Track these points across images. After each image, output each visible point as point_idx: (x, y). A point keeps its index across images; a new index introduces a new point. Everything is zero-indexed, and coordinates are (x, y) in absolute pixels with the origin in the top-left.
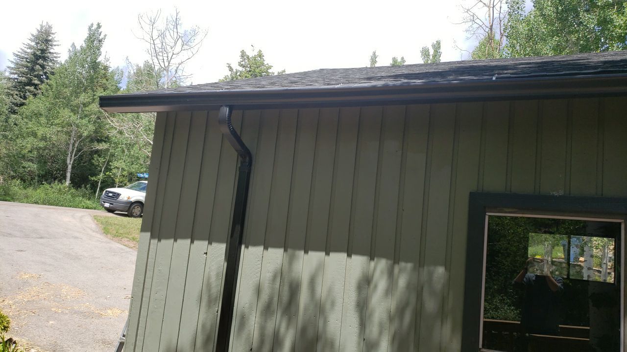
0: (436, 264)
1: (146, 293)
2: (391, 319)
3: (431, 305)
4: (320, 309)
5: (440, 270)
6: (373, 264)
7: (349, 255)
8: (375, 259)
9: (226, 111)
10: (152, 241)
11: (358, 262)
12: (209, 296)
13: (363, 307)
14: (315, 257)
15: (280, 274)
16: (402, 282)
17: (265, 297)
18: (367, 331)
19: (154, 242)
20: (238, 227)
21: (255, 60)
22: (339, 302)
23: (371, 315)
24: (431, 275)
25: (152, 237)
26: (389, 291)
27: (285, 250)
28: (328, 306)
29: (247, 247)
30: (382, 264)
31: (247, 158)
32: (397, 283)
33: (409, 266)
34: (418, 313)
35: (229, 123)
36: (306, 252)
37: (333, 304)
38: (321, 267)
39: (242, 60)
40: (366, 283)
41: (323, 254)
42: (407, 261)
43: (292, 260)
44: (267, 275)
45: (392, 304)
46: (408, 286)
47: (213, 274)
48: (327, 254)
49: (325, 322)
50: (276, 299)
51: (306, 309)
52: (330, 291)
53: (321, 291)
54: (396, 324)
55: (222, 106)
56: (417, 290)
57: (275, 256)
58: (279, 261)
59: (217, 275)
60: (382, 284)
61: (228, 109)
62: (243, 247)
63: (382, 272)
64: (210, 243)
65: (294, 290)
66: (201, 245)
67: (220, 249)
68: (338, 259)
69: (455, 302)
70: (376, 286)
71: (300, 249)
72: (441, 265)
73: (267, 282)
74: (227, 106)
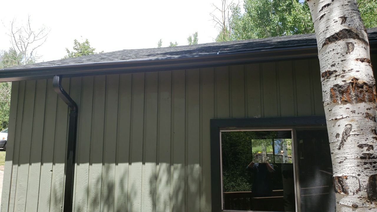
0: (194, 163)
1: (12, 201)
2: (171, 199)
3: (193, 188)
4: (127, 198)
5: (197, 166)
6: (158, 167)
7: (144, 163)
8: (160, 164)
9: (58, 78)
10: (14, 166)
11: (149, 167)
12: (56, 198)
13: (153, 193)
14: (123, 166)
15: (101, 179)
16: (176, 175)
17: (92, 195)
18: (157, 208)
19: (16, 166)
20: (71, 153)
21: (84, 45)
22: (139, 192)
23: (159, 198)
24: (192, 169)
25: (14, 163)
26: (168, 182)
27: (103, 164)
28: (132, 196)
29: (78, 164)
30: (164, 166)
31: (75, 108)
32: (173, 176)
33: (179, 165)
34: (186, 193)
35: (60, 86)
36: (117, 164)
37: (135, 194)
38: (126, 173)
39: (75, 45)
40: (155, 178)
41: (128, 164)
42: (178, 163)
43: (108, 170)
44: (93, 181)
45: (171, 189)
46: (179, 178)
47: (57, 184)
48: (130, 164)
49: (132, 205)
50: (99, 195)
51: (119, 199)
52: (133, 186)
53: (128, 187)
54: (174, 201)
55: (55, 75)
56: (185, 179)
57: (97, 168)
58: (100, 172)
59: (60, 184)
60: (164, 178)
61: (59, 77)
62: (76, 164)
63: (164, 171)
64: (54, 164)
65: (111, 188)
66: (48, 166)
67: (60, 168)
68: (137, 166)
69: (207, 184)
70: (160, 180)
71: (112, 162)
72: (197, 163)
73: (93, 185)
74: (58, 75)
